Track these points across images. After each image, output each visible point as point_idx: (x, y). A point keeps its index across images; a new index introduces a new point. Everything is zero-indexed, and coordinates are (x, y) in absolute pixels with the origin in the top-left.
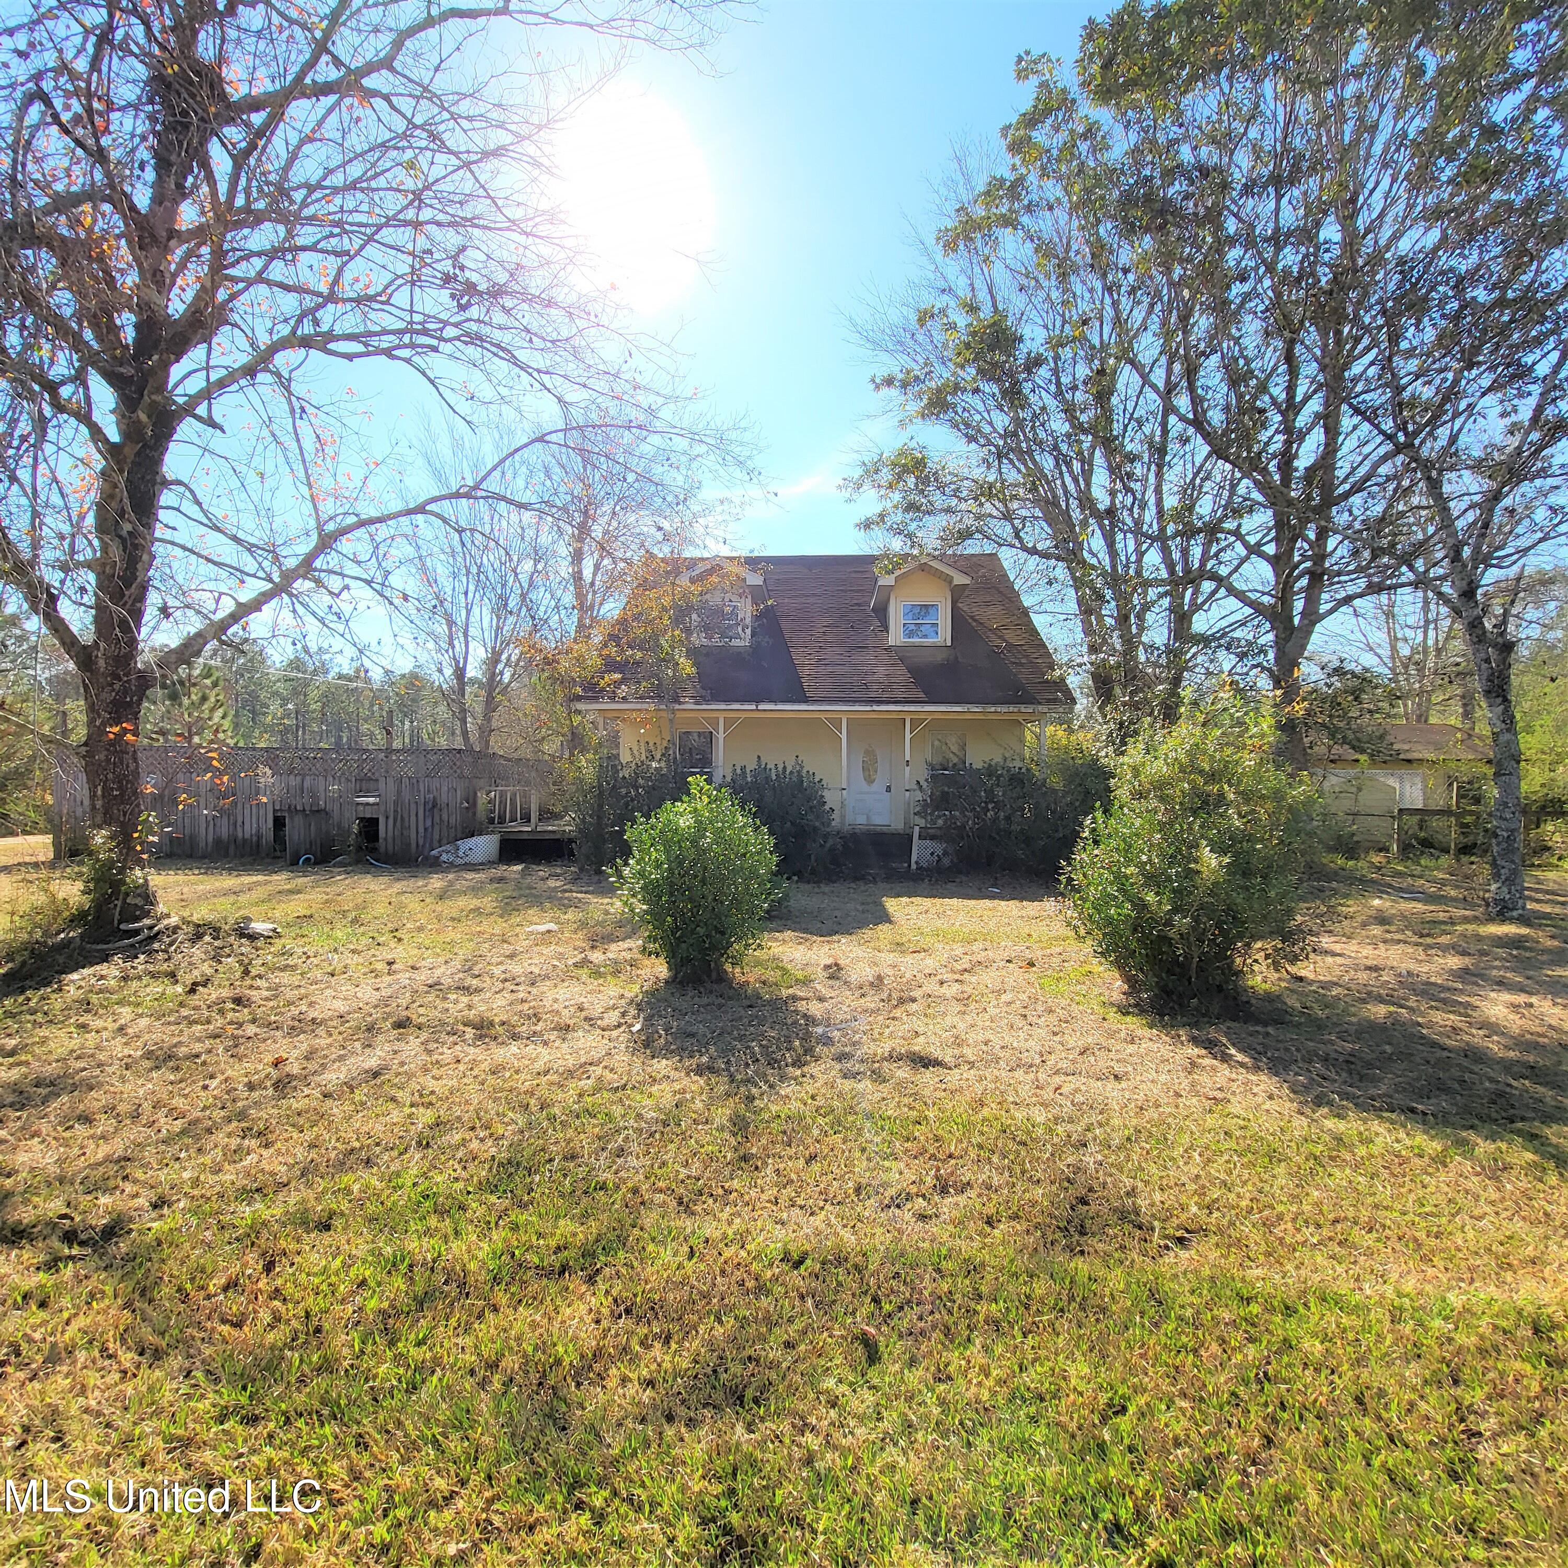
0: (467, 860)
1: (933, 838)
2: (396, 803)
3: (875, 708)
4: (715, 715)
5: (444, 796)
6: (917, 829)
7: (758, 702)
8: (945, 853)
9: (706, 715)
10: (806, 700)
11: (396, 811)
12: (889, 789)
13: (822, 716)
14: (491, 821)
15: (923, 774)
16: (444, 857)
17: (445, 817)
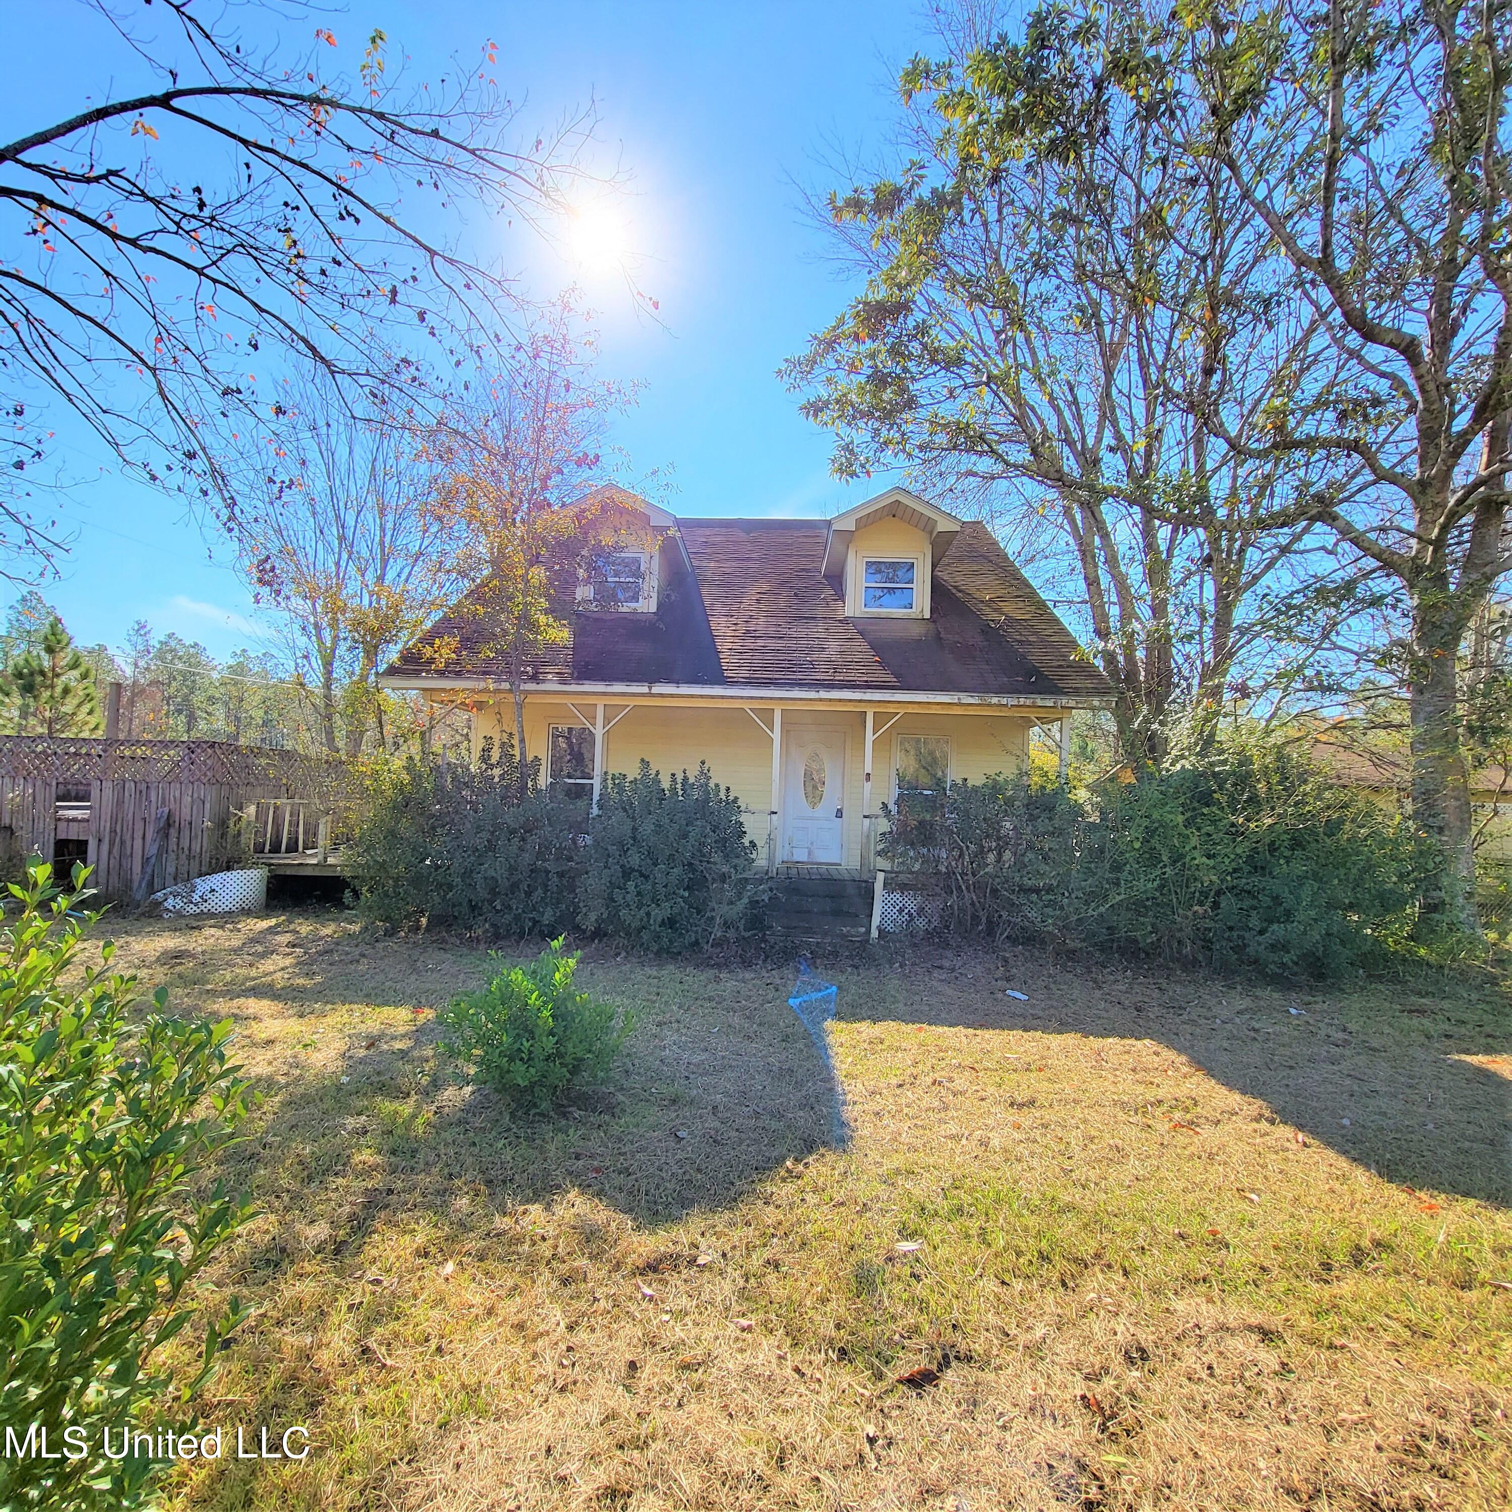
0: (204, 907)
1: (903, 888)
2: (114, 820)
3: (823, 694)
4: (591, 700)
5: (186, 811)
6: (881, 876)
7: (652, 681)
8: (921, 911)
9: (578, 700)
10: (721, 680)
11: (113, 831)
12: (839, 814)
13: (746, 705)
14: (260, 849)
15: (891, 794)
16: (170, 903)
17: (185, 843)
